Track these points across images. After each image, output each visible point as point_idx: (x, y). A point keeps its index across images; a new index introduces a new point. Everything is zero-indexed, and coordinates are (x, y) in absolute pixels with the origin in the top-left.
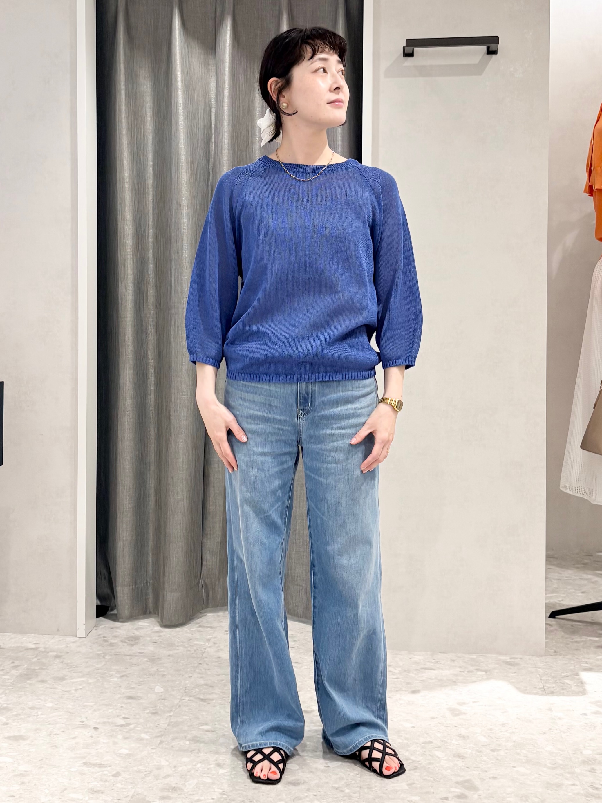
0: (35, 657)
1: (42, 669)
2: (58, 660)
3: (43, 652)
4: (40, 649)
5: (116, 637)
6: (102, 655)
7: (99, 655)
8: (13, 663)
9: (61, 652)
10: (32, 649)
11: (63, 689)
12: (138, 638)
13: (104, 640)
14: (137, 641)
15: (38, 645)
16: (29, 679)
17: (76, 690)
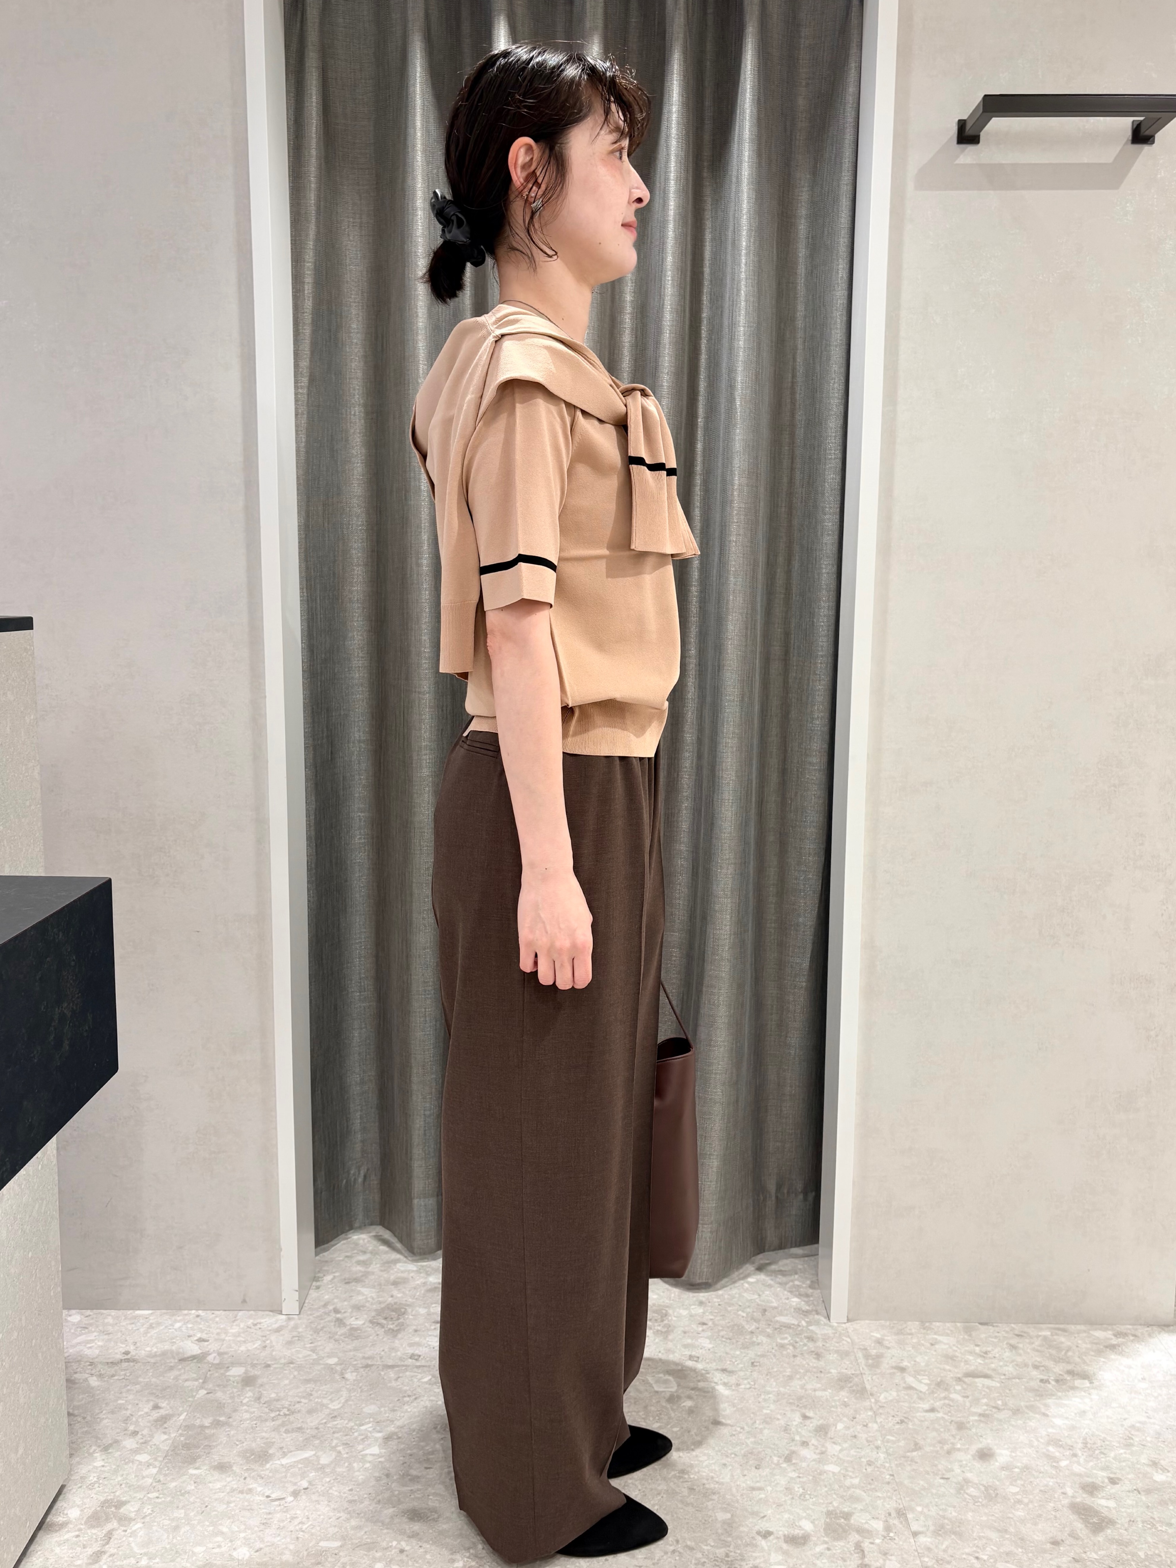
0: (202, 1388)
1: (217, 1424)
2: (249, 1394)
3: (218, 1366)
4: (210, 1358)
5: (358, 1308)
6: (338, 1368)
7: (330, 1369)
8: (156, 1407)
9: (254, 1366)
10: (194, 1357)
11: (266, 1494)
12: (403, 1310)
13: (338, 1320)
14: (401, 1320)
15: (206, 1343)
16: (192, 1460)
17: (295, 1494)
